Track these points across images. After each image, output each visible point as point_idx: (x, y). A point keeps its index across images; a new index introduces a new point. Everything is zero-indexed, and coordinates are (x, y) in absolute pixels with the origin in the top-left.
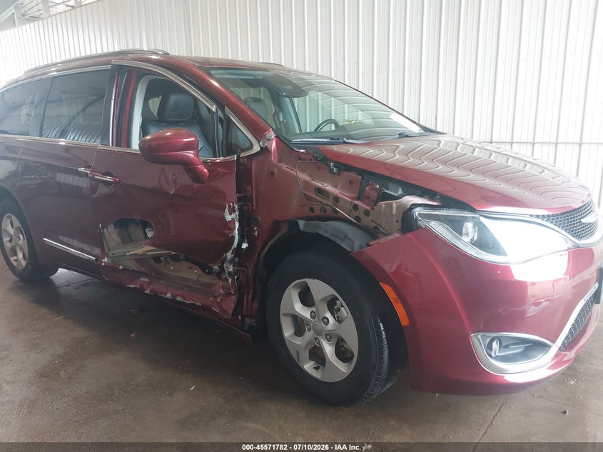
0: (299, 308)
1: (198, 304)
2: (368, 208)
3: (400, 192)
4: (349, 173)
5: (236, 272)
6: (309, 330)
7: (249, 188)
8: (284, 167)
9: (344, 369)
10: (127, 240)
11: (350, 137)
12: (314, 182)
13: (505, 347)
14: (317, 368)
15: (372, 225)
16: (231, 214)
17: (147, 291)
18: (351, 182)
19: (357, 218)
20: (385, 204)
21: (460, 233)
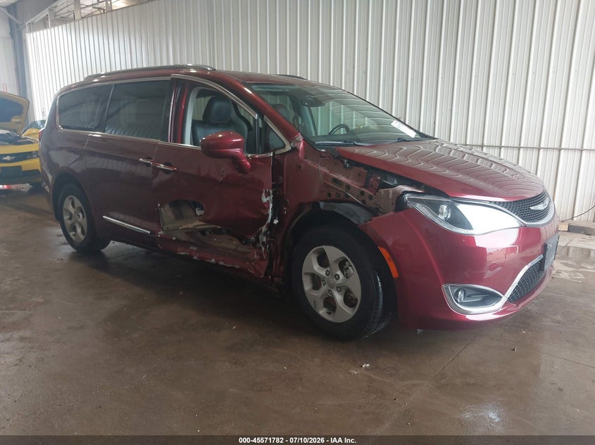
0: (316, 268)
1: (236, 267)
2: (372, 194)
3: (396, 182)
4: (358, 168)
5: (268, 242)
6: (324, 285)
7: (281, 178)
8: (309, 162)
9: (349, 312)
10: (179, 217)
11: (359, 141)
12: (331, 174)
13: (468, 296)
14: (329, 313)
15: (374, 206)
16: (266, 197)
17: (195, 258)
18: (359, 175)
19: (364, 201)
20: (385, 191)
21: (438, 213)
